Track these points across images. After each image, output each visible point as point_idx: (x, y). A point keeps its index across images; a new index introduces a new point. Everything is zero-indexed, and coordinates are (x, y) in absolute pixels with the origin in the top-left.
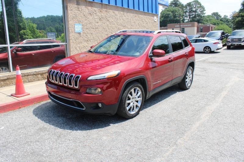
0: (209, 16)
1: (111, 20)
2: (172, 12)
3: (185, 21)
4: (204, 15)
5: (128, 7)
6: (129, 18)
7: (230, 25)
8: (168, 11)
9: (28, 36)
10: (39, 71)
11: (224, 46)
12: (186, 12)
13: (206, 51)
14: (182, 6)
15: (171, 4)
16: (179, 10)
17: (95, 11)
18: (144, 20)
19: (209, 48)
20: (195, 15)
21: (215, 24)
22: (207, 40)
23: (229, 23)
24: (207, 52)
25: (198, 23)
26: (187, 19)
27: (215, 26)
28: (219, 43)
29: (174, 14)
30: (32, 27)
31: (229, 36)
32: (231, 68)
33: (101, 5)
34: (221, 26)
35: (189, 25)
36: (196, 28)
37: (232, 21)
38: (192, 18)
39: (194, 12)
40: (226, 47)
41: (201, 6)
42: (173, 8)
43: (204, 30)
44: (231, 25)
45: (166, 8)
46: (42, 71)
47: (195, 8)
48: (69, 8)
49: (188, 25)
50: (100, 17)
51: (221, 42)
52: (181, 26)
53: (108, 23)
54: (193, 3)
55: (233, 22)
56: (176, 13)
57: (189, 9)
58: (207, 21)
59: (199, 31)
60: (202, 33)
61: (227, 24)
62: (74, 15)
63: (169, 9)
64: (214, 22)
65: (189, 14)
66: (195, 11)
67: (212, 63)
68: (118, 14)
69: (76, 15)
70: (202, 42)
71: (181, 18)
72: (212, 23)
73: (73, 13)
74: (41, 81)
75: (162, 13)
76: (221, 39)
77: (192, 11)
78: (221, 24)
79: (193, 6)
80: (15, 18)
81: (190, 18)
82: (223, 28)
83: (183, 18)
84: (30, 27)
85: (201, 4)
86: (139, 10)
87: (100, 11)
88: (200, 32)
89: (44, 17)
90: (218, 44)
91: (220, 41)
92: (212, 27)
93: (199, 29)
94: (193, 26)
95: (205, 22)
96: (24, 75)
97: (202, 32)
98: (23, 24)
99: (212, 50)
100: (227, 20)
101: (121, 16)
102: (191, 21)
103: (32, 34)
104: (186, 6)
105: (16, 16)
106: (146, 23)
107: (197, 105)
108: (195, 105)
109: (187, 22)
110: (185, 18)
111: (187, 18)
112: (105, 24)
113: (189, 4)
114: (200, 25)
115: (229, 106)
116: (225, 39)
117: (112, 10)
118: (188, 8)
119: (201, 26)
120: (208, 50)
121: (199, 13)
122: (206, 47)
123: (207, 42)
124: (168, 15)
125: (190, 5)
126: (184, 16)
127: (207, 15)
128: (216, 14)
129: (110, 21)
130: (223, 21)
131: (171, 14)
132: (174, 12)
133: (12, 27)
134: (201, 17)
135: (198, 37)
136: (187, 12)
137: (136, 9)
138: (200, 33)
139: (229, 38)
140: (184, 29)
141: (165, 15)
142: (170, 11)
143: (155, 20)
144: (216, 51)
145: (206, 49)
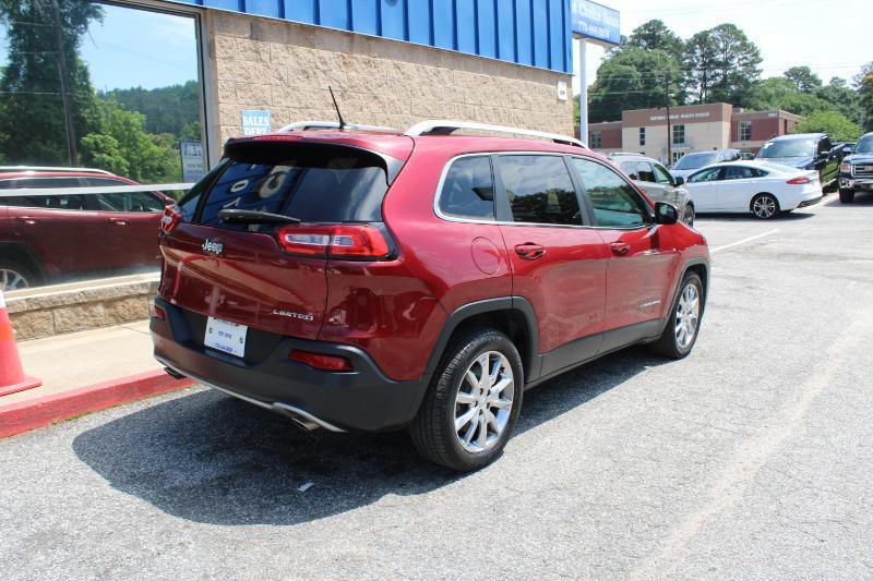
0: (774, 82)
1: (385, 94)
2: (641, 66)
3: (687, 101)
4: (757, 78)
5: (456, 47)
6: (459, 89)
7: (855, 114)
8: (625, 63)
9: (109, 154)
10: (99, 292)
11: (826, 191)
12: (692, 65)
13: (758, 209)
14: (676, 46)
15: (635, 37)
16: (665, 60)
17: (325, 63)
18: (515, 96)
19: (771, 198)
20: (725, 76)
21: (797, 110)
22: (765, 169)
23: (852, 106)
24: (764, 214)
25: (735, 106)
26: (694, 93)
27: (795, 117)
28: (809, 182)
29: (648, 74)
30: (127, 123)
31: (849, 153)
32: (849, 278)
33: (346, 39)
34: (822, 118)
35: (702, 115)
36: (726, 126)
37: (862, 97)
38: (714, 86)
39: (719, 65)
40: (835, 196)
41: (745, 46)
42: (644, 52)
43: (757, 132)
44: (859, 114)
45: (618, 54)
46: (111, 290)
47: (723, 51)
48: (219, 52)
49: (698, 115)
50: (343, 85)
51: (817, 176)
52: (671, 117)
53: (374, 107)
54: (716, 34)
55: (864, 101)
56: (655, 71)
57: (703, 56)
58: (768, 99)
59: (740, 135)
60: (751, 144)
61: (842, 110)
62: (238, 79)
63: (628, 56)
64: (796, 101)
65: (702, 73)
66: (725, 64)
67: (781, 256)
68: (416, 71)
69: (247, 78)
70: (745, 177)
71: (673, 87)
72: (788, 106)
73: (238, 71)
74: (107, 329)
75: (604, 71)
76: (819, 165)
77: (711, 62)
78: (822, 108)
79: (718, 47)
80: (67, 90)
81: (704, 88)
82: (828, 125)
83: (679, 87)
84: (119, 125)
85: (744, 38)
86: (498, 56)
87: (344, 63)
88: (742, 139)
89: (178, 88)
90: (806, 186)
91: (813, 175)
92: (786, 121)
93: (740, 128)
94: (717, 117)
95: (761, 105)
96: (35, 307)
97: (748, 138)
98: (91, 113)
99: (782, 209)
100: (844, 95)
101: (426, 80)
102: (709, 100)
103: (124, 150)
104: (689, 43)
105: (70, 83)
106: (525, 106)
107: (700, 436)
108: (693, 436)
109: (695, 102)
110: (688, 89)
111: (696, 88)
112: (361, 110)
113: (702, 39)
114: (742, 116)
115: (833, 439)
116: (834, 165)
117: (389, 57)
118: (698, 52)
119: (748, 117)
120: (766, 208)
121: (740, 69)
122: (758, 197)
123: (762, 175)
124: (625, 76)
125: (705, 40)
126: (683, 80)
127: (767, 78)
128: (801, 75)
129: (383, 98)
130: (826, 98)
131: (637, 74)
132: (647, 67)
133: (55, 123)
134: (747, 84)
135: (734, 159)
136: (695, 65)
137: (487, 52)
138: (743, 142)
139: (848, 162)
140: (682, 128)
141: (615, 77)
142: (630, 65)
143: (561, 97)
144: (796, 211)
145: (760, 201)
